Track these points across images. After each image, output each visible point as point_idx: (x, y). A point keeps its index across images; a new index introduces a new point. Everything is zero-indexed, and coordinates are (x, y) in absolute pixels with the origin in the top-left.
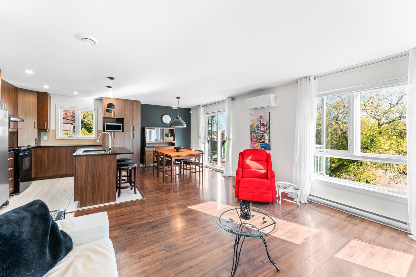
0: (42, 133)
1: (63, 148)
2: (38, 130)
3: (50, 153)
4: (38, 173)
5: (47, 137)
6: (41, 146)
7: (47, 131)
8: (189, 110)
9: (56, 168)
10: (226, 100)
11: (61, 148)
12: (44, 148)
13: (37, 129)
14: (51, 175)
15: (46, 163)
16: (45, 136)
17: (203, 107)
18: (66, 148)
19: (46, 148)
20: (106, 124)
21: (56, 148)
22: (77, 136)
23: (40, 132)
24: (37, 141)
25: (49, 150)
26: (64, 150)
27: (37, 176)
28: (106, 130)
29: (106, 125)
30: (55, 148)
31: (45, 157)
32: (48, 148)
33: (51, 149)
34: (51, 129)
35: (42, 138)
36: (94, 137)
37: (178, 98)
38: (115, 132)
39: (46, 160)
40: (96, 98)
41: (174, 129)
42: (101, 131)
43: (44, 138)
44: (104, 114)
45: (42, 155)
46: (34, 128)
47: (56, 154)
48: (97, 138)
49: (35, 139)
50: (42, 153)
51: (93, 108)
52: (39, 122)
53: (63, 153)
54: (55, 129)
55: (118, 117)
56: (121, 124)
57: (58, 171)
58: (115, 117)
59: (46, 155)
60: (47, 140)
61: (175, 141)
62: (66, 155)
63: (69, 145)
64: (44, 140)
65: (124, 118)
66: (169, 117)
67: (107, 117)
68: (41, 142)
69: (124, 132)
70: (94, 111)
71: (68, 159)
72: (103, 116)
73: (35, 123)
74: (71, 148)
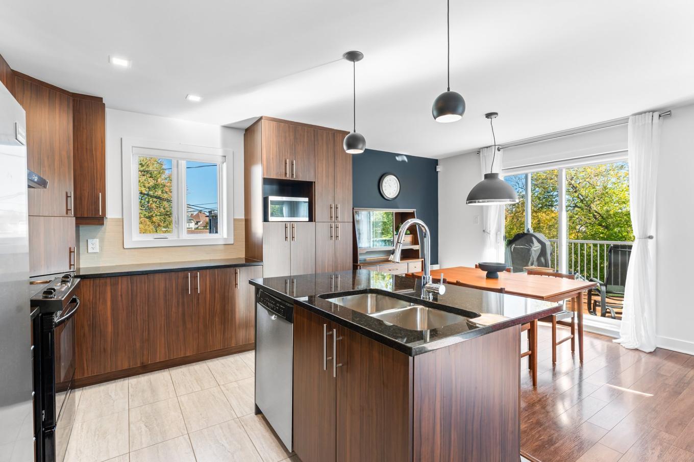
0: (83, 230)
1: (157, 276)
2: (77, 218)
3: (121, 296)
4: (86, 368)
5: (96, 241)
6: (82, 272)
7: (103, 224)
8: (434, 163)
9: (138, 345)
10: (630, 120)
11: (151, 276)
12: (102, 280)
13: (75, 215)
14: (126, 366)
15: (110, 328)
16: (93, 238)
17: (499, 150)
19: (108, 280)
20: (271, 198)
21: (138, 277)
22: (179, 237)
23: (79, 227)
25: (116, 284)
26: (160, 282)
27: (83, 374)
28: (272, 216)
29: (272, 202)
30: (135, 278)
31: (106, 310)
33: (124, 283)
34: (109, 216)
35: (85, 244)
37: (489, 116)
38: (295, 224)
39: (109, 319)
40: (229, 124)
41: (413, 213)
42: (242, 219)
43: (90, 246)
44: (267, 169)
45: (96, 303)
46: (67, 213)
47: (139, 299)
48: (233, 243)
49: (70, 248)
50: (96, 297)
51: (220, 152)
52: (78, 193)
53: (159, 293)
54: (120, 217)
55: (301, 179)
56: (307, 199)
57: (145, 353)
58: (295, 178)
59: (109, 303)
60: (98, 251)
61: (418, 244)
62: (167, 298)
63: (160, 264)
64: (90, 250)
65: (315, 182)
66: (395, 181)
67: (275, 177)
68: (81, 261)
69: (315, 221)
70: (223, 163)
71: (173, 309)
72: (263, 175)
73: (67, 197)
74: (181, 274)
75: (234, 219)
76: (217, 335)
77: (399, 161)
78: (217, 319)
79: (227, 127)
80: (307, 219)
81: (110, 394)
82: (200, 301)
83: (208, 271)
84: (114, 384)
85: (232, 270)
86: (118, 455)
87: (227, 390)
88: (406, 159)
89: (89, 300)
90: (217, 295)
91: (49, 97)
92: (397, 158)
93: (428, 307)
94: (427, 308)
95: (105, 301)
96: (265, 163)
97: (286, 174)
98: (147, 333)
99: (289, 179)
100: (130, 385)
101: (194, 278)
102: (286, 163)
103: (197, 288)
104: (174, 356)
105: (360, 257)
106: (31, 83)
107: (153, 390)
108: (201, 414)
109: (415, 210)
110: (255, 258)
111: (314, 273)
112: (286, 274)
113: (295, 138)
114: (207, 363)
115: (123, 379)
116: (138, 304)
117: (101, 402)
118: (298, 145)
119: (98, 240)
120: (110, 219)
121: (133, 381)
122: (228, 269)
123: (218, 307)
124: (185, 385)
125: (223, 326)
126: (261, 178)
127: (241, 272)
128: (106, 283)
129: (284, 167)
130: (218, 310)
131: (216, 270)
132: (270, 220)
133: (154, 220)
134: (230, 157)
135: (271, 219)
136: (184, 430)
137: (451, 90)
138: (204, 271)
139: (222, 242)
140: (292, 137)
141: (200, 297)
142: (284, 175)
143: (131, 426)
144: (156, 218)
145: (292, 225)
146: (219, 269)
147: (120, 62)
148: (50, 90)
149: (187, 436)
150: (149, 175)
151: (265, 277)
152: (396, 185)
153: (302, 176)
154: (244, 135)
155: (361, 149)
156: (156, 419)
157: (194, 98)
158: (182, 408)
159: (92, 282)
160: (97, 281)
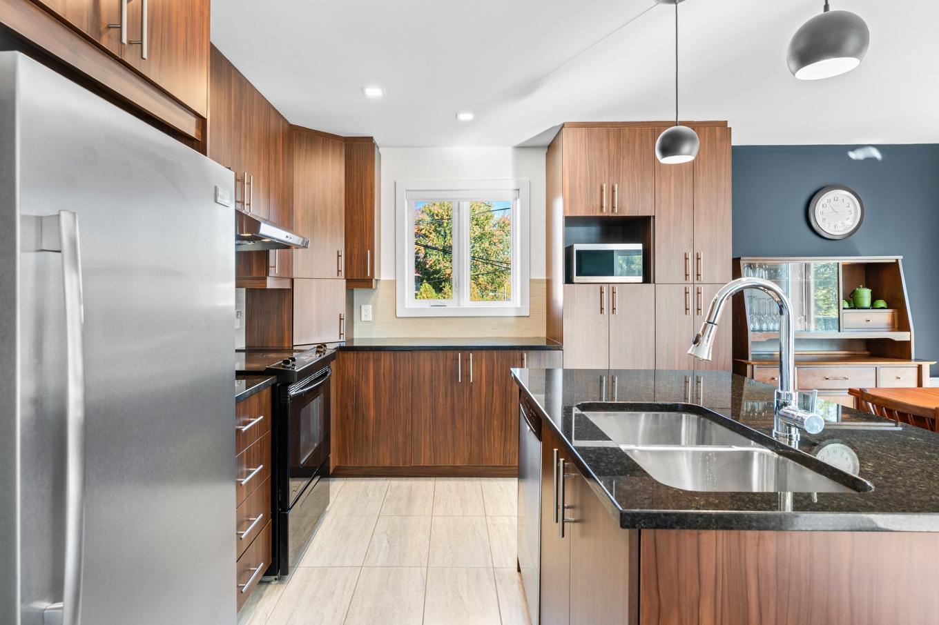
0: (358, 293)
1: (423, 354)
2: (348, 281)
3: (384, 375)
4: (348, 454)
5: (369, 307)
6: (356, 344)
7: (371, 287)
9: (401, 439)
11: (416, 354)
12: (366, 354)
13: (346, 277)
14: (388, 463)
15: (372, 413)
16: (367, 304)
18: (433, 353)
19: (371, 354)
20: (578, 247)
22: (459, 305)
23: (353, 290)
24: (344, 323)
25: (379, 360)
26: (426, 363)
27: (346, 463)
28: (579, 274)
29: (579, 252)
30: (401, 354)
31: (369, 390)
32: (376, 354)
33: (386, 358)
34: (383, 278)
35: (359, 309)
36: (517, 309)
38: (617, 287)
39: (372, 402)
40: (524, 143)
41: (896, 264)
42: (542, 280)
43: (363, 313)
44: (571, 202)
45: (359, 381)
46: (338, 275)
47: (402, 381)
48: (528, 315)
49: (340, 315)
50: (359, 374)
51: (511, 185)
52: (348, 251)
53: (424, 376)
54: (394, 278)
55: (628, 212)
56: (639, 246)
57: (408, 450)
58: (617, 213)
59: (371, 383)
60: (371, 320)
61: (909, 330)
62: (434, 385)
63: (436, 339)
64: (364, 318)
65: (654, 217)
66: (847, 201)
67: (583, 214)
68: (355, 330)
69: (654, 282)
70: (516, 199)
71: (441, 400)
72: (564, 212)
73: (338, 256)
74: (450, 354)
75: (530, 280)
76: (496, 445)
77: (858, 161)
78: (495, 423)
79: (521, 147)
80: (640, 279)
81: (368, 492)
82: (473, 393)
83: (484, 352)
84: (375, 482)
85: (517, 353)
86: (351, 565)
87: (494, 525)
88: (877, 154)
89: (353, 377)
90: (495, 388)
91: (323, 147)
92: (852, 155)
93: (779, 453)
94: (776, 456)
95: (368, 379)
96: (567, 193)
97: (602, 207)
98: (410, 426)
99: (607, 215)
100: (390, 487)
101: (466, 360)
102: (602, 191)
103: (470, 376)
104: (441, 463)
105: (753, 350)
106: (307, 135)
107: (411, 500)
108: (450, 547)
109: (900, 258)
110: (555, 339)
111: (652, 368)
112: (602, 366)
113: (619, 148)
114: (482, 482)
115: (385, 478)
116: (401, 387)
117: (357, 498)
118: (624, 158)
119: (371, 306)
120: (383, 280)
121: (394, 483)
122: (512, 352)
123: (497, 405)
124: (446, 504)
125: (503, 431)
126: (562, 218)
127: (530, 358)
128: (369, 358)
129: (598, 197)
130: (497, 411)
131: (495, 352)
132: (575, 281)
133: (480, 282)
134: (525, 191)
135: (576, 279)
136: (425, 559)
137: (832, 9)
138: (480, 352)
139: (513, 314)
140: (612, 148)
141: (473, 387)
142: (598, 210)
143: (375, 536)
144: (482, 279)
145: (613, 288)
146: (500, 351)
147: (374, 92)
148: (323, 139)
149: (424, 570)
150: (475, 223)
151: (567, 367)
152: (852, 208)
153: (630, 207)
154: (547, 154)
155: (689, 154)
156: (401, 537)
157: (465, 117)
158: (433, 532)
159: (355, 355)
160: (361, 354)
